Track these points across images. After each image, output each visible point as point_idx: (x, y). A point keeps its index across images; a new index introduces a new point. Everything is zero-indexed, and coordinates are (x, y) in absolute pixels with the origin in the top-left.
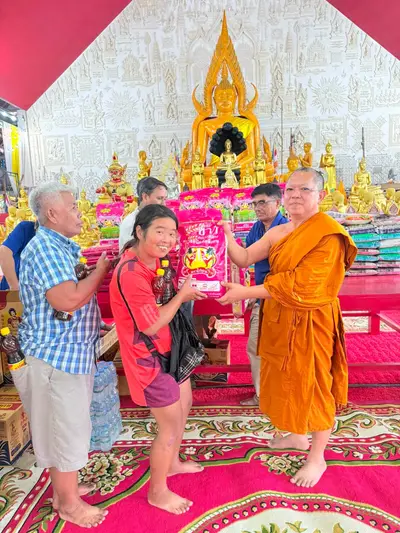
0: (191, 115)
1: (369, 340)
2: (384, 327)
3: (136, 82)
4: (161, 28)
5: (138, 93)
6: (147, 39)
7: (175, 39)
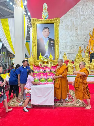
3: (68, 31)
4: (75, 18)
5: (68, 33)
6: (71, 20)
7: (78, 20)
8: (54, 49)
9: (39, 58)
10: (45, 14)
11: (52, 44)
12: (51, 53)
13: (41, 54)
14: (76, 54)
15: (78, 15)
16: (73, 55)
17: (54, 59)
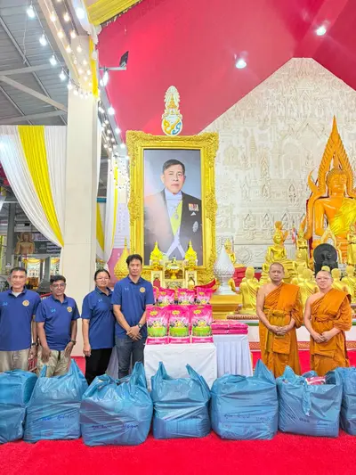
4: (258, 126)
5: (237, 175)
6: (246, 134)
7: (269, 135)
8: (200, 229)
9: (151, 257)
10: (172, 119)
11: (194, 214)
12: (190, 243)
13: (156, 246)
14: (265, 247)
15: (269, 117)
16: (253, 248)
17: (200, 262)
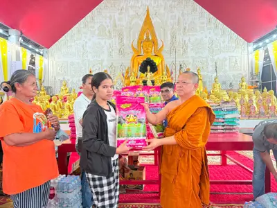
0: (130, 54)
1: (221, 169)
2: (229, 162)
3: (104, 37)
4: (118, 12)
6: (110, 17)
7: (124, 18)
15: (125, 7)
